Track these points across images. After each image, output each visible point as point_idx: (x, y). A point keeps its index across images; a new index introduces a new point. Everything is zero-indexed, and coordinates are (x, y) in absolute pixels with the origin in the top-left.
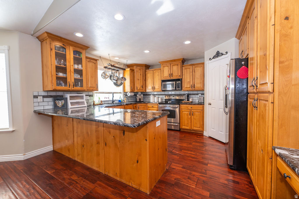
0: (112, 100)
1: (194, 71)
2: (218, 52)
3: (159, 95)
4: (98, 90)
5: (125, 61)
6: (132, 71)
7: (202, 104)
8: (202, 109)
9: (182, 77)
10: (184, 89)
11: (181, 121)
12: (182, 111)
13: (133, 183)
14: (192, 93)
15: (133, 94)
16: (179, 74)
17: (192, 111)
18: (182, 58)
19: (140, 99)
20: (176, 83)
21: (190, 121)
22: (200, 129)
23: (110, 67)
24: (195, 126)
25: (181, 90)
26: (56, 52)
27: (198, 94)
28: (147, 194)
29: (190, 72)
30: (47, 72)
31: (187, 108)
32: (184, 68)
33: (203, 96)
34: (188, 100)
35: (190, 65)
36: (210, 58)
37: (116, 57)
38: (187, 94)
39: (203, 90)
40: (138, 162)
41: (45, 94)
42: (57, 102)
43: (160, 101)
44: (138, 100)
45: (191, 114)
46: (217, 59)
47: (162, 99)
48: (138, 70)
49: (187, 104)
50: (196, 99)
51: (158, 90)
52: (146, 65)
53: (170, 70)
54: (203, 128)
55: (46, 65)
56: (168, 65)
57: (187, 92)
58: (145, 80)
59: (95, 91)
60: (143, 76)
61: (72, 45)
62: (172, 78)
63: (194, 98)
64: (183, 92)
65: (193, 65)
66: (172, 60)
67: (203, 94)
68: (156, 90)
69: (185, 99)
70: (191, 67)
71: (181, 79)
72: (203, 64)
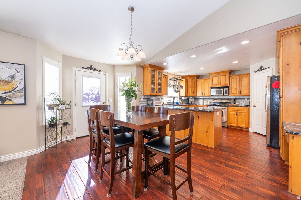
0: (173, 102)
1: (240, 80)
2: (262, 66)
3: (207, 99)
4: (167, 95)
5: (182, 74)
6: (186, 80)
7: (248, 106)
8: (248, 110)
9: (229, 85)
10: (231, 94)
11: (229, 119)
12: (229, 112)
13: (204, 143)
14: (238, 97)
15: (186, 98)
16: (227, 83)
17: (238, 111)
18: (230, 70)
19: (191, 102)
20: (224, 89)
21: (236, 120)
22: (246, 126)
23: (174, 79)
24: (241, 124)
25: (229, 95)
26: (152, 74)
27: (244, 99)
28: (212, 148)
29: (237, 81)
30: (147, 85)
31: (234, 110)
32: (231, 78)
33: (248, 100)
34: (234, 104)
35: (237, 75)
36: (255, 71)
37: (177, 72)
38: (234, 99)
39: (249, 95)
40: (207, 132)
41: (143, 97)
42: (149, 102)
43: (208, 104)
44: (190, 103)
45: (238, 114)
46: (261, 72)
47: (210, 103)
48: (191, 79)
49: (234, 106)
50: (243, 102)
51: (208, 95)
52: (197, 75)
53: (218, 80)
54: (249, 126)
55: (146, 81)
56: (216, 76)
57: (234, 97)
58: (196, 88)
59: (164, 96)
60: (195, 84)
61: (158, 69)
62: (220, 86)
63: (240, 102)
64: (230, 97)
65: (239, 75)
66: (220, 72)
67: (249, 99)
68: (205, 95)
69: (232, 102)
70: (238, 77)
71: (229, 86)
72: (249, 74)
